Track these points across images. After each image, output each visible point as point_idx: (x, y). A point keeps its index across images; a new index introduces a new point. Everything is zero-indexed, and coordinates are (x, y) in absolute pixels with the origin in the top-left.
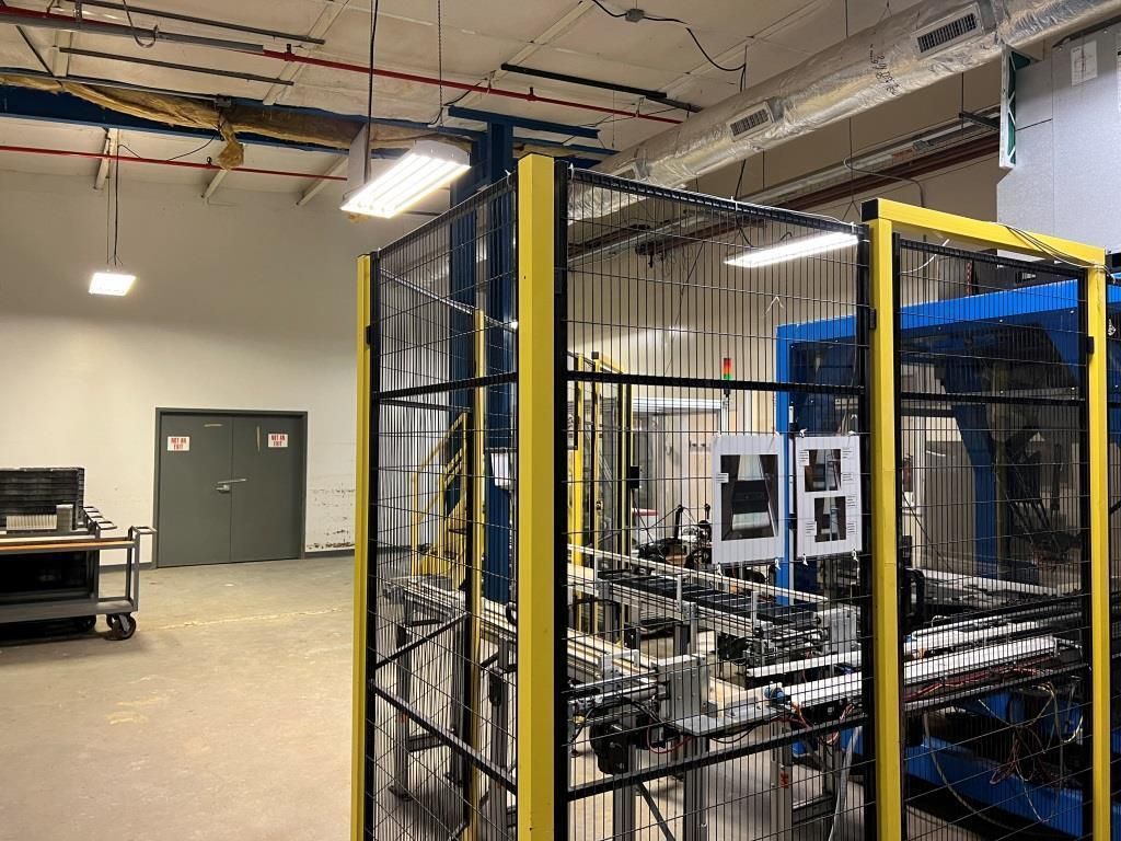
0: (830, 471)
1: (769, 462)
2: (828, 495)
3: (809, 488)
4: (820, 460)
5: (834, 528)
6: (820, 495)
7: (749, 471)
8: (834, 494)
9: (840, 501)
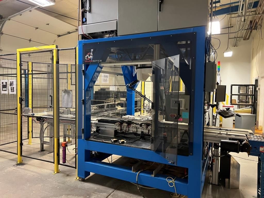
0: (12, 84)
1: (6, 83)
2: (12, 87)
3: (10, 86)
4: (11, 83)
5: (13, 91)
6: (11, 87)
7: (4, 84)
8: (13, 87)
9: (13, 88)
